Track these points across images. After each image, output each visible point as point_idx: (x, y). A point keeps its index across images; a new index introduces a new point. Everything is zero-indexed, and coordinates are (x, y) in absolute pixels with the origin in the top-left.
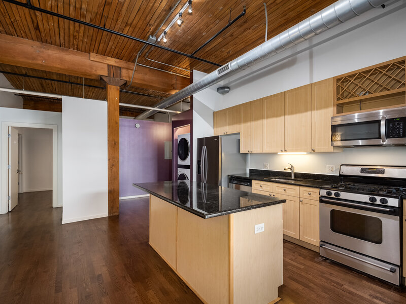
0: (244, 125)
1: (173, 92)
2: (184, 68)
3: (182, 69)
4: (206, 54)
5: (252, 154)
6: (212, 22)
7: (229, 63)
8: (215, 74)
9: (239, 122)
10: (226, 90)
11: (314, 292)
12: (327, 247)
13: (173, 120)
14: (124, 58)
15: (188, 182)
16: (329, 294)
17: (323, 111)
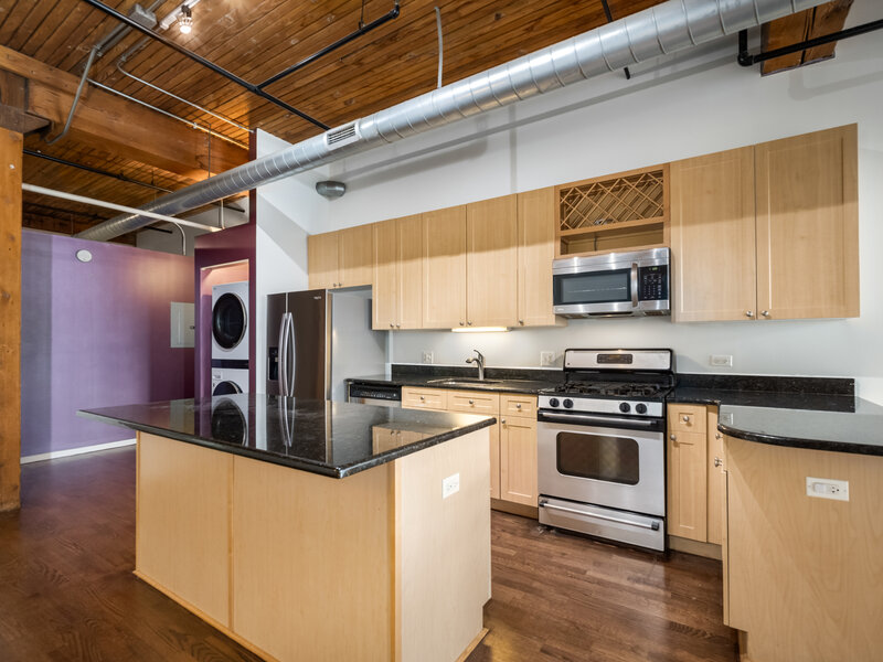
0: (382, 267)
1: (201, 177)
2: (234, 120)
3: (225, 119)
4: (294, 95)
5: (398, 331)
6: (316, 15)
7: (356, 122)
8: (320, 143)
9: (369, 261)
10: (337, 188)
11: (543, 597)
12: (552, 504)
13: (198, 247)
14: (39, 53)
15: (240, 400)
16: (568, 596)
17: (537, 249)
